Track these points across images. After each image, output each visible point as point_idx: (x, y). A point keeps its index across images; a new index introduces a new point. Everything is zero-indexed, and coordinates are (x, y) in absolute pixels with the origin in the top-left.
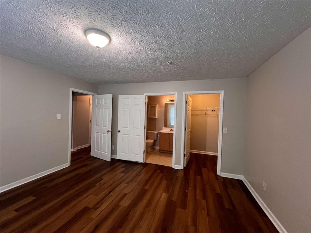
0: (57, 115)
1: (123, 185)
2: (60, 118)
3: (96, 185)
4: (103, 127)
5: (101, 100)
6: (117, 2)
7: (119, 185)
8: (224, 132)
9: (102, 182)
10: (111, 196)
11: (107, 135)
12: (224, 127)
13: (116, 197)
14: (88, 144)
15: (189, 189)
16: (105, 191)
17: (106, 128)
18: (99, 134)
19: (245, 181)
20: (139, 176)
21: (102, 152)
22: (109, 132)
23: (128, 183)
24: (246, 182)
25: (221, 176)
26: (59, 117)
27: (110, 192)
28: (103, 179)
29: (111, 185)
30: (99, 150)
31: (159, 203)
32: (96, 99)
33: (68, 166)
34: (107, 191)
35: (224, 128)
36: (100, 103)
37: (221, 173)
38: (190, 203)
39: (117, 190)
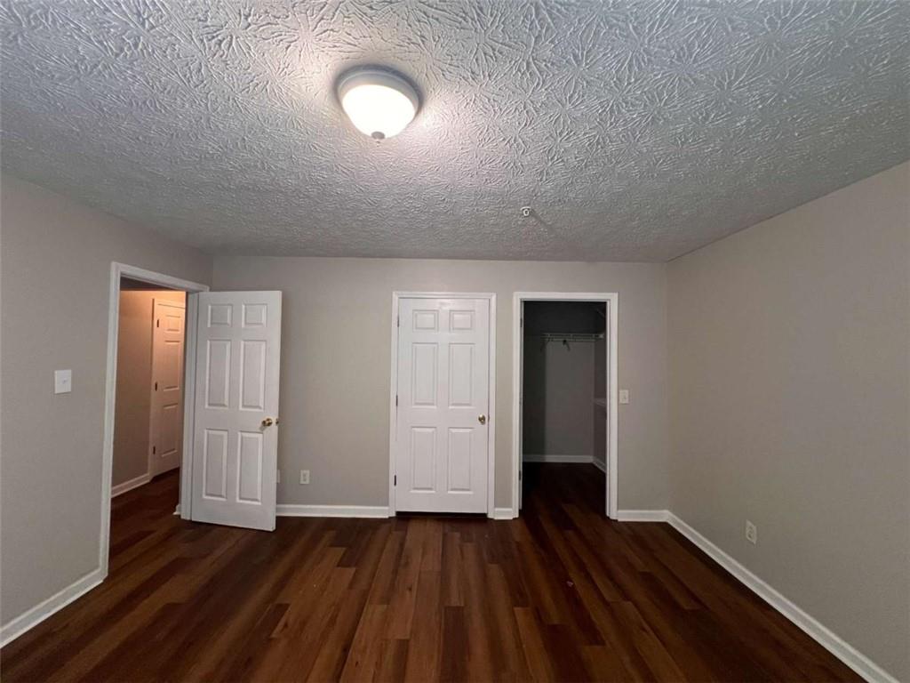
0: (56, 372)
1: (375, 612)
2: (68, 388)
3: (273, 636)
4: (241, 408)
5: (229, 311)
6: (559, 7)
7: (359, 615)
8: (621, 401)
9: (290, 616)
10: (357, 663)
11: (260, 436)
12: (623, 389)
13: (378, 665)
14: (146, 472)
15: (571, 575)
16: (326, 651)
17: (257, 410)
18: (225, 434)
19: (676, 522)
20: (407, 564)
21: (238, 501)
22: (270, 424)
23: (387, 600)
24: (679, 525)
25: (620, 520)
26: (63, 381)
27: (346, 650)
28: (288, 605)
29: (333, 621)
30: (224, 493)
31: (524, 646)
32: (210, 307)
33: (101, 581)
34: (330, 650)
35: (621, 391)
36: (229, 321)
37: (620, 511)
38: (600, 619)
39: (366, 633)
